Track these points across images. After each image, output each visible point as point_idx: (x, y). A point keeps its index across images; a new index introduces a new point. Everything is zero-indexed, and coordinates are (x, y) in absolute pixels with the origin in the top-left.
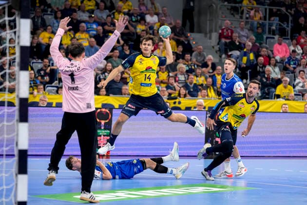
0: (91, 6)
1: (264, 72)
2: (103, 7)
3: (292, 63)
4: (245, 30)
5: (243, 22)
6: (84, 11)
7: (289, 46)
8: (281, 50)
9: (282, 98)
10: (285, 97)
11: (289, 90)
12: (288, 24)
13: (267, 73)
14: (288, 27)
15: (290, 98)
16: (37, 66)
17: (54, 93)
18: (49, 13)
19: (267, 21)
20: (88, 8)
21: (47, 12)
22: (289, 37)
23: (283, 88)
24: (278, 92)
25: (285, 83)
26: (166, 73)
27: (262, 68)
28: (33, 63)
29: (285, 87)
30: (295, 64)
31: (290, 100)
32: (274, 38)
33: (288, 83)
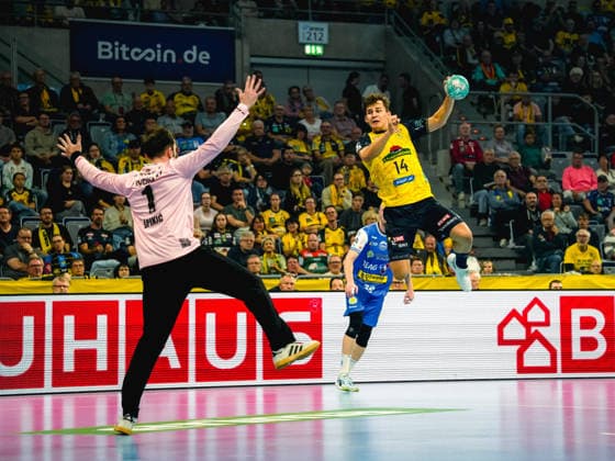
0: (188, 105)
1: (539, 222)
2: (214, 106)
3: (600, 202)
4: (505, 142)
5: (500, 126)
6: (173, 116)
7: (595, 169)
8: (579, 177)
9: (578, 271)
10: (583, 268)
11: (591, 255)
12: (593, 127)
13: (545, 223)
14: (593, 132)
15: (592, 270)
16: (76, 227)
17: (110, 277)
18: (101, 121)
19: (550, 123)
20: (182, 110)
21: (98, 120)
22: (596, 154)
23: (579, 252)
24: (568, 260)
25: (582, 242)
26: (339, 230)
27: (535, 213)
28: (67, 220)
29: (583, 249)
30: (605, 204)
31: (592, 273)
32: (564, 156)
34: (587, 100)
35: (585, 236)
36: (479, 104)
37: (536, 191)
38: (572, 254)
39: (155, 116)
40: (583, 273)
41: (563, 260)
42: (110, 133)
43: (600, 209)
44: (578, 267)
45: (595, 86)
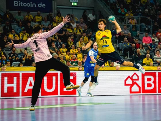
0: (39, 19)
1: (136, 52)
2: (46, 19)
3: (153, 46)
4: (127, 30)
6: (35, 22)
7: (151, 37)
8: (147, 39)
9: (147, 65)
10: (148, 64)
11: (150, 61)
12: (151, 26)
13: (138, 52)
14: (151, 27)
15: (150, 65)
16: (8, 53)
17: (17, 67)
18: (15, 23)
19: (139, 25)
20: (37, 20)
22: (152, 33)
23: (147, 60)
24: (144, 62)
25: (148, 57)
26: (81, 54)
27: (135, 49)
28: (5, 51)
29: (148, 59)
30: (154, 47)
31: (150, 66)
32: (143, 34)
33: (149, 57)
34: (149, 18)
35: (148, 56)
36: (120, 19)
37: (135, 43)
38: (145, 61)
39: (30, 22)
40: (148, 66)
41: (142, 62)
42: (18, 27)
43: (152, 48)
44: (147, 64)
45: (152, 15)
